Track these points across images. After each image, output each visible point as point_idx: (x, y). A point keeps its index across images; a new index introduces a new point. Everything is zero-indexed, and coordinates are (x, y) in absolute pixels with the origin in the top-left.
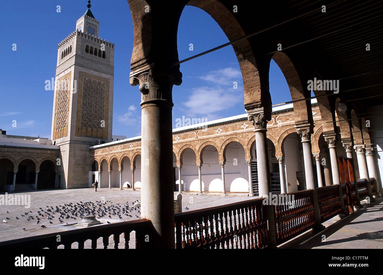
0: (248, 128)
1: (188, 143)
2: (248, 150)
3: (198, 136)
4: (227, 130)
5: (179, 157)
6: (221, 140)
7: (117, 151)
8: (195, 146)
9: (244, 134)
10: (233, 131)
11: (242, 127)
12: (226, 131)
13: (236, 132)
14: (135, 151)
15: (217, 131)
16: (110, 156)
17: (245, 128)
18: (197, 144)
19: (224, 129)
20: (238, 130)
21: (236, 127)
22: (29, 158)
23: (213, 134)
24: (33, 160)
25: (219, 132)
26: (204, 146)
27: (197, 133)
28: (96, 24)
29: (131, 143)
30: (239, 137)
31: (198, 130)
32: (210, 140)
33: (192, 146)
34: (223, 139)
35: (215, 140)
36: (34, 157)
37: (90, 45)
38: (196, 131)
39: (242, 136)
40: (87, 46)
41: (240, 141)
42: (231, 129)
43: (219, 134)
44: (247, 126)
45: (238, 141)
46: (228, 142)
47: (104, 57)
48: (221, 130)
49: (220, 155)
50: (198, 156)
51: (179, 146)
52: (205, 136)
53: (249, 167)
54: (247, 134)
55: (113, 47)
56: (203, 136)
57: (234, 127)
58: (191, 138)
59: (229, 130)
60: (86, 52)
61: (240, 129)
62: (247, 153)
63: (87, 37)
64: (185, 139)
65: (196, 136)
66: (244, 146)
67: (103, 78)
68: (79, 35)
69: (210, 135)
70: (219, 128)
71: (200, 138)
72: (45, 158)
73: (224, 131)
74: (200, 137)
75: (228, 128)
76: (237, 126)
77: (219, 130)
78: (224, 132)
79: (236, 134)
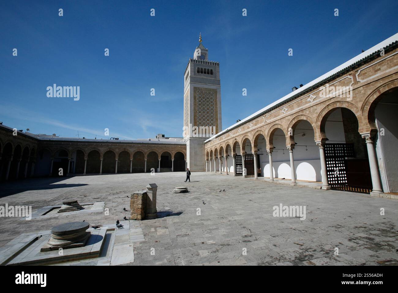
0: (316, 100)
1: (259, 129)
2: (318, 128)
3: (266, 121)
4: (292, 108)
5: (253, 144)
6: (287, 121)
7: (217, 143)
8: (265, 131)
9: (312, 109)
10: (299, 107)
11: (309, 99)
12: (291, 110)
13: (302, 108)
14: (226, 142)
15: (283, 111)
16: (214, 147)
17: (312, 101)
18: (266, 128)
19: (290, 107)
20: (304, 105)
21: (302, 102)
22: (167, 151)
23: (279, 115)
24: (169, 152)
25: (285, 111)
26: (272, 130)
27: (265, 118)
28: (205, 52)
29: (223, 135)
30: (306, 113)
31: (266, 114)
32: (277, 122)
33: (262, 132)
34: (288, 120)
35: (282, 122)
36: (170, 150)
37: (200, 67)
38: (264, 115)
39: (310, 112)
40: (198, 68)
41: (307, 118)
42: (297, 106)
43: (284, 114)
44: (314, 97)
45: (305, 119)
46: (294, 122)
47: (212, 73)
48: (286, 109)
49: (287, 138)
50: (268, 142)
51: (252, 133)
52: (273, 119)
53: (321, 151)
54: (315, 107)
55: (218, 65)
56: (270, 119)
57: (299, 103)
58: (261, 123)
59: (294, 107)
60: (198, 72)
61: (306, 103)
62: (316, 133)
63: (200, 62)
64: (257, 125)
65: (265, 121)
66: (313, 123)
67: (212, 89)
68: (192, 62)
69: (277, 117)
70: (285, 107)
71: (268, 123)
72: (177, 151)
73: (290, 109)
74: (268, 121)
75: (293, 106)
76: (302, 100)
77: (284, 110)
78: (289, 111)
79: (302, 110)
